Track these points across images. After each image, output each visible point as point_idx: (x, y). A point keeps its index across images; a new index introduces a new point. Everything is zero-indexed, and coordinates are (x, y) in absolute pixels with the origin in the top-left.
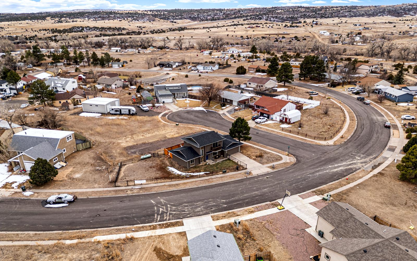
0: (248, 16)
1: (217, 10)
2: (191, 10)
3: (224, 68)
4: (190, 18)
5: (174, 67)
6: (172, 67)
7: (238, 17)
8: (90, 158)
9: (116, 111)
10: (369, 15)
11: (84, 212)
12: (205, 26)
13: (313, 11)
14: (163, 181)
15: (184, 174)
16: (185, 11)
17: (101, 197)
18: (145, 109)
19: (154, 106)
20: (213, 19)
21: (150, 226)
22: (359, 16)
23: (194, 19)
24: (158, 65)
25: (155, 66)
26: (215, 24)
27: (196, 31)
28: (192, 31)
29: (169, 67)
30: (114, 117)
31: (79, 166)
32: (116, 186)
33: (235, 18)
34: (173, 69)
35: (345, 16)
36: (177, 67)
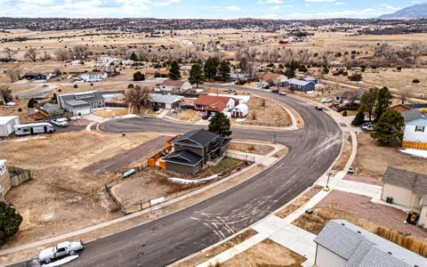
0: (99, 26)
1: (61, 19)
2: (27, 19)
3: (114, 76)
4: (27, 27)
5: (48, 78)
6: (45, 78)
7: (89, 27)
8: (44, 191)
9: (25, 130)
10: (216, 28)
11: (115, 256)
12: (51, 36)
13: (165, 23)
14: (179, 194)
15: (196, 181)
16: (18, 20)
17: (118, 232)
18: (63, 124)
19: (70, 120)
20: (58, 29)
21: (222, 245)
22: (208, 28)
23: (33, 29)
24: (23, 78)
25: (20, 79)
26: (63, 33)
27: (43, 41)
28: (38, 41)
29: (41, 78)
30: (26, 139)
31: (35, 205)
32: (126, 214)
33: (85, 28)
34: (48, 81)
35: (196, 28)
36: (51, 78)
